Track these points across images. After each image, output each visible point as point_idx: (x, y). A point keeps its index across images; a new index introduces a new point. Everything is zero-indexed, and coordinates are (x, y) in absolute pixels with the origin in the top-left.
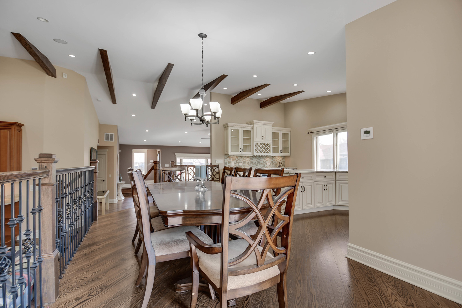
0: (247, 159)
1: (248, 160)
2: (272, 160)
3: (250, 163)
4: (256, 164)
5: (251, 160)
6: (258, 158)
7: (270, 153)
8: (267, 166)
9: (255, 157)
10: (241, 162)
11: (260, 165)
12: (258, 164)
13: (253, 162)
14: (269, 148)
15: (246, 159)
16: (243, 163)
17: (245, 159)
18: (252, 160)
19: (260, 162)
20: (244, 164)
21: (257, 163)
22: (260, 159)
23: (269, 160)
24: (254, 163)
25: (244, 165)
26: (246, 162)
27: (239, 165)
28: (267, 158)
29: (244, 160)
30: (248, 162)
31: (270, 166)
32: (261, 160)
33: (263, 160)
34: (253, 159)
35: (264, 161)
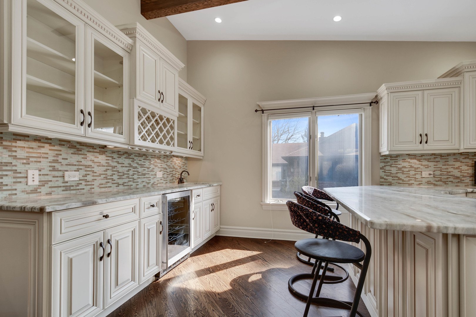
0: (102, 159)
1: (103, 162)
2: (165, 166)
3: (109, 173)
4: (128, 177)
5: (115, 164)
6: (135, 158)
7: (173, 144)
8: (155, 180)
9: (125, 156)
10: (75, 168)
11: (139, 180)
12: (135, 177)
13: (121, 170)
14: (172, 132)
15: (96, 160)
16: (83, 172)
17: (93, 158)
18: (118, 162)
19: (140, 170)
20: (89, 178)
21: (131, 173)
22: (140, 162)
23: (159, 165)
24: (124, 174)
25: (86, 181)
26: (96, 169)
27: (66, 179)
28: (156, 160)
29: (90, 163)
30: (105, 168)
31: (162, 181)
32: (142, 166)
33: (147, 163)
34: (120, 160)
35: (148, 168)
